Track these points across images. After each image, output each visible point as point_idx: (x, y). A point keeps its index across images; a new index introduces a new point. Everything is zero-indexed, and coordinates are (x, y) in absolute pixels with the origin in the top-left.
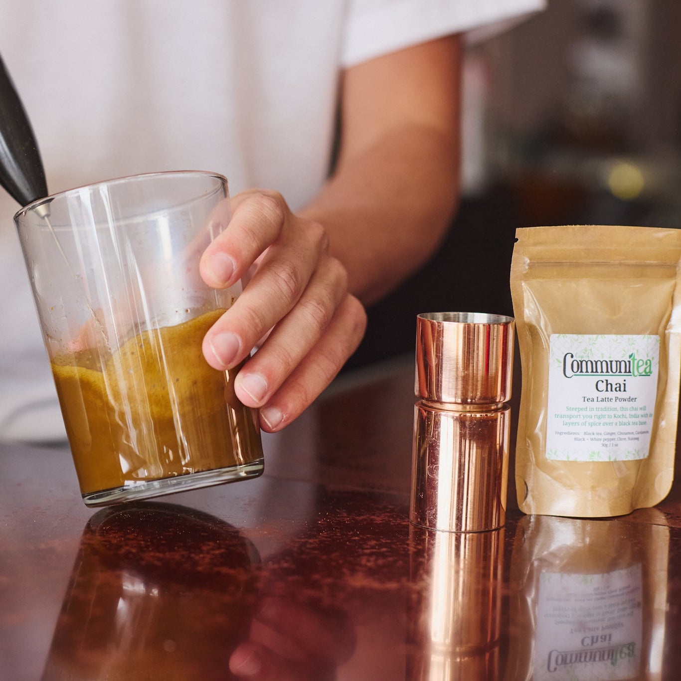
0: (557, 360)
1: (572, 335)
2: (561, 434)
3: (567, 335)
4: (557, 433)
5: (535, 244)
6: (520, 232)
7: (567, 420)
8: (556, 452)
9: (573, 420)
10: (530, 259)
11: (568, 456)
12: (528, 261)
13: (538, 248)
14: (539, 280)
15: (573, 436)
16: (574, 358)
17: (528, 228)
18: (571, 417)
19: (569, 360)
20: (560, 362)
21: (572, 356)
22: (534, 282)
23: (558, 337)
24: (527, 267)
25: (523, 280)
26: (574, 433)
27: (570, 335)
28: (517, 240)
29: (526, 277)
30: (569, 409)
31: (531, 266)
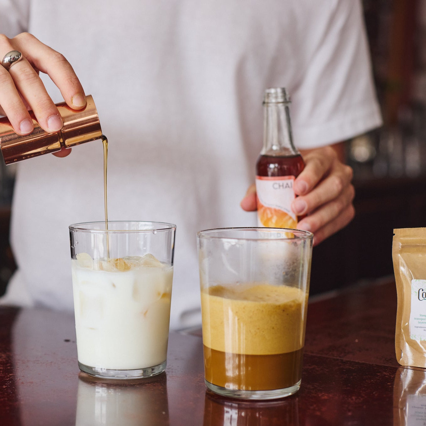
0: (415, 292)
1: (423, 280)
2: (417, 327)
3: (420, 280)
4: (415, 327)
5: (404, 237)
6: (395, 231)
7: (420, 321)
8: (415, 336)
9: (423, 321)
10: (402, 244)
11: (421, 338)
12: (401, 245)
13: (406, 239)
14: (407, 253)
15: (423, 329)
16: (424, 291)
17: (400, 229)
18: (422, 319)
19: (421, 292)
20: (417, 293)
21: (423, 290)
22: (405, 254)
23: (416, 281)
24: (401, 247)
25: (399, 253)
26: (424, 327)
27: (422, 280)
28: (394, 234)
29: (401, 252)
30: (421, 315)
31: (402, 247)
